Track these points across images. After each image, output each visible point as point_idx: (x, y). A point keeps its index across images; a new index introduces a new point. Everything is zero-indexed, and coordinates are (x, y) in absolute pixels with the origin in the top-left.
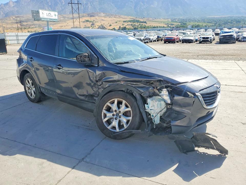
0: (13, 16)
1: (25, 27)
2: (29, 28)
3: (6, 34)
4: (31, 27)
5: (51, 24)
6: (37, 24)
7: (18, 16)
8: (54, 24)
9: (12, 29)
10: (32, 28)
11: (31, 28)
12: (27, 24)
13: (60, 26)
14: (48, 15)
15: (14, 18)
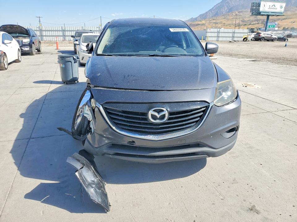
0: (236, 11)
1: (246, 23)
2: (250, 24)
3: (208, 31)
4: (252, 23)
5: (279, 19)
6: (260, 20)
7: (241, 11)
8: (283, 19)
9: (231, 25)
10: (254, 24)
11: (252, 25)
12: (248, 20)
13: (292, 22)
14: (271, 7)
15: (237, 13)
